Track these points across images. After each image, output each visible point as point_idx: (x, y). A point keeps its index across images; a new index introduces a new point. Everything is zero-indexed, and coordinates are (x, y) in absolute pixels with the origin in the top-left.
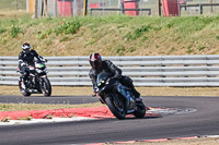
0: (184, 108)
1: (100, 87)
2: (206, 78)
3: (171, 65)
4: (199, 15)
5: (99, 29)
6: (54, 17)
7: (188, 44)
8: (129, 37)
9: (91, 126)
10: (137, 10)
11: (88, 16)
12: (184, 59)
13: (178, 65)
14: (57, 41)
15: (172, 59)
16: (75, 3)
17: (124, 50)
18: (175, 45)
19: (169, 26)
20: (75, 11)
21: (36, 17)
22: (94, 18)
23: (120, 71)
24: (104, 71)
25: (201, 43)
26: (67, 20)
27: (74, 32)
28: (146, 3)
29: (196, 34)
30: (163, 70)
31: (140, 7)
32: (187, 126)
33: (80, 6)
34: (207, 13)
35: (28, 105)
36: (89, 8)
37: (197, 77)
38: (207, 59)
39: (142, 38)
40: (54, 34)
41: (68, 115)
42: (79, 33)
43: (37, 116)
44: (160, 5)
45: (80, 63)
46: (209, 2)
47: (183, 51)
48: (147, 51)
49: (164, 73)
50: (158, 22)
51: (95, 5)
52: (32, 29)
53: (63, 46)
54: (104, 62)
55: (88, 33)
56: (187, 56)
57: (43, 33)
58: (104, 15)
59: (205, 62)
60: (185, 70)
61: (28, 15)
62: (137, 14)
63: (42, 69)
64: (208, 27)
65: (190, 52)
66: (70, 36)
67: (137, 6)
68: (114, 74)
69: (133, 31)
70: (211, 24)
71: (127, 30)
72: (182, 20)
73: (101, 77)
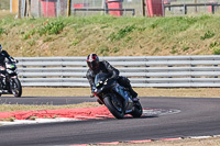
0: (168, 109)
1: (98, 88)
2: (190, 79)
3: (155, 66)
4: (183, 15)
5: (83, 29)
6: (37, 17)
7: (172, 45)
8: (113, 37)
9: (74, 127)
10: (121, 11)
11: (72, 16)
12: (169, 60)
13: (162, 65)
14: (41, 42)
15: (156, 60)
16: (58, 3)
17: (107, 50)
18: (159, 45)
19: (153, 27)
20: (58, 11)
21: (20, 17)
22: (78, 18)
23: (118, 72)
24: (101, 72)
25: (186, 43)
26: (51, 20)
27: (58, 33)
28: (130, 3)
29: (180, 35)
30: (147, 71)
31: (124, 7)
32: (172, 127)
33: (63, 7)
34: (192, 13)
35: (12, 106)
36: (72, 8)
37: (181, 78)
38: (192, 59)
39: (126, 38)
40: (37, 35)
41: (51, 116)
42: (62, 34)
43: (20, 117)
44: (144, 5)
45: (64, 63)
46: (193, 3)
47: (167, 51)
48: (131, 51)
49: (148, 74)
50: (142, 22)
51: (79, 5)
52: (16, 29)
53: (47, 46)
54: (102, 63)
55: (72, 33)
56: (171, 56)
57: (27, 33)
58: (88, 16)
59: (189, 62)
60: (169, 71)
61: (12, 16)
62: (121, 14)
63: (13, 69)
64: (192, 27)
65: (174, 52)
66: (54, 36)
67: (121, 6)
68: (112, 74)
69: (116, 32)
70: (196, 24)
71: (111, 30)
72: (166, 20)
73: (99, 77)
